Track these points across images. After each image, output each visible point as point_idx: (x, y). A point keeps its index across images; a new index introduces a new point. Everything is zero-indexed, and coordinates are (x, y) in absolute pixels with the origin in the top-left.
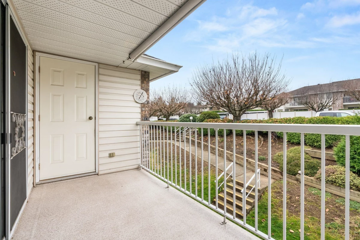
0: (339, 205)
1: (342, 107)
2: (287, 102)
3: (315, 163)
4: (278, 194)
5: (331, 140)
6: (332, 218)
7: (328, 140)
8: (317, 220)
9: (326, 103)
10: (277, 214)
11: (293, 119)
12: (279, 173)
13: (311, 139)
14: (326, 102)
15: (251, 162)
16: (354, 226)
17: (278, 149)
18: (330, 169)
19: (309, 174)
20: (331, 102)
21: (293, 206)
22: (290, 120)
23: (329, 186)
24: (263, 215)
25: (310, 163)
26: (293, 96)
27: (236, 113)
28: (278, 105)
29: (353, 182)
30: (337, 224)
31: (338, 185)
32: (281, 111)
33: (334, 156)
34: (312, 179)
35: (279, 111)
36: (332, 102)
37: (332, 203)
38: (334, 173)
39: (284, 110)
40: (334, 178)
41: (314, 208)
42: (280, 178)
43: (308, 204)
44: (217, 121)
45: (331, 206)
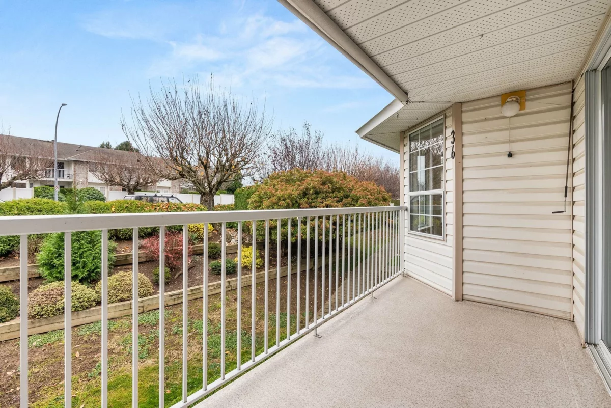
0: (87, 338)
3: (7, 292)
16: (120, 349)
31: (74, 309)
34: (19, 324)
37: (76, 340)
45: (78, 346)
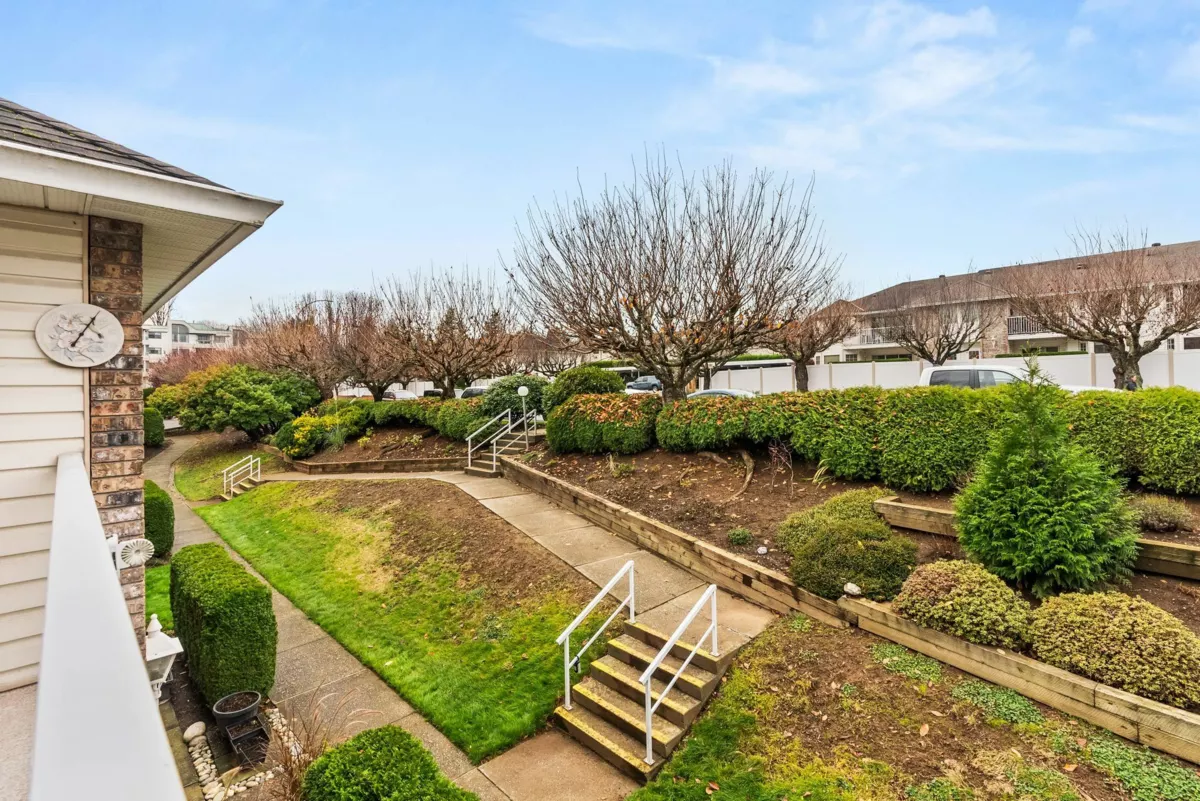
0: (960, 708)
1: (1005, 347)
2: (850, 332)
3: (899, 550)
4: (775, 676)
5: (953, 467)
6: (934, 762)
7: (945, 466)
8: (888, 773)
9: (961, 336)
10: (764, 759)
11: (843, 396)
12: (788, 590)
13: (897, 465)
14: (959, 333)
15: (704, 553)
16: (1001, 790)
17: (795, 501)
18: (940, 575)
19: (879, 593)
20: (974, 331)
21: (818, 720)
22: (835, 397)
23: (936, 637)
24: (715, 763)
25: (884, 552)
26: (865, 313)
27: (670, 372)
28: (822, 341)
29: (1007, 621)
30: (951, 785)
31: (960, 632)
32: (834, 360)
33: (955, 527)
34: (884, 614)
35: (829, 359)
36: (977, 332)
37: (941, 700)
38: (949, 591)
39: (842, 358)
40: (948, 611)
41: (882, 724)
42: (792, 609)
43: (866, 711)
44: (608, 401)
45: (937, 714)
